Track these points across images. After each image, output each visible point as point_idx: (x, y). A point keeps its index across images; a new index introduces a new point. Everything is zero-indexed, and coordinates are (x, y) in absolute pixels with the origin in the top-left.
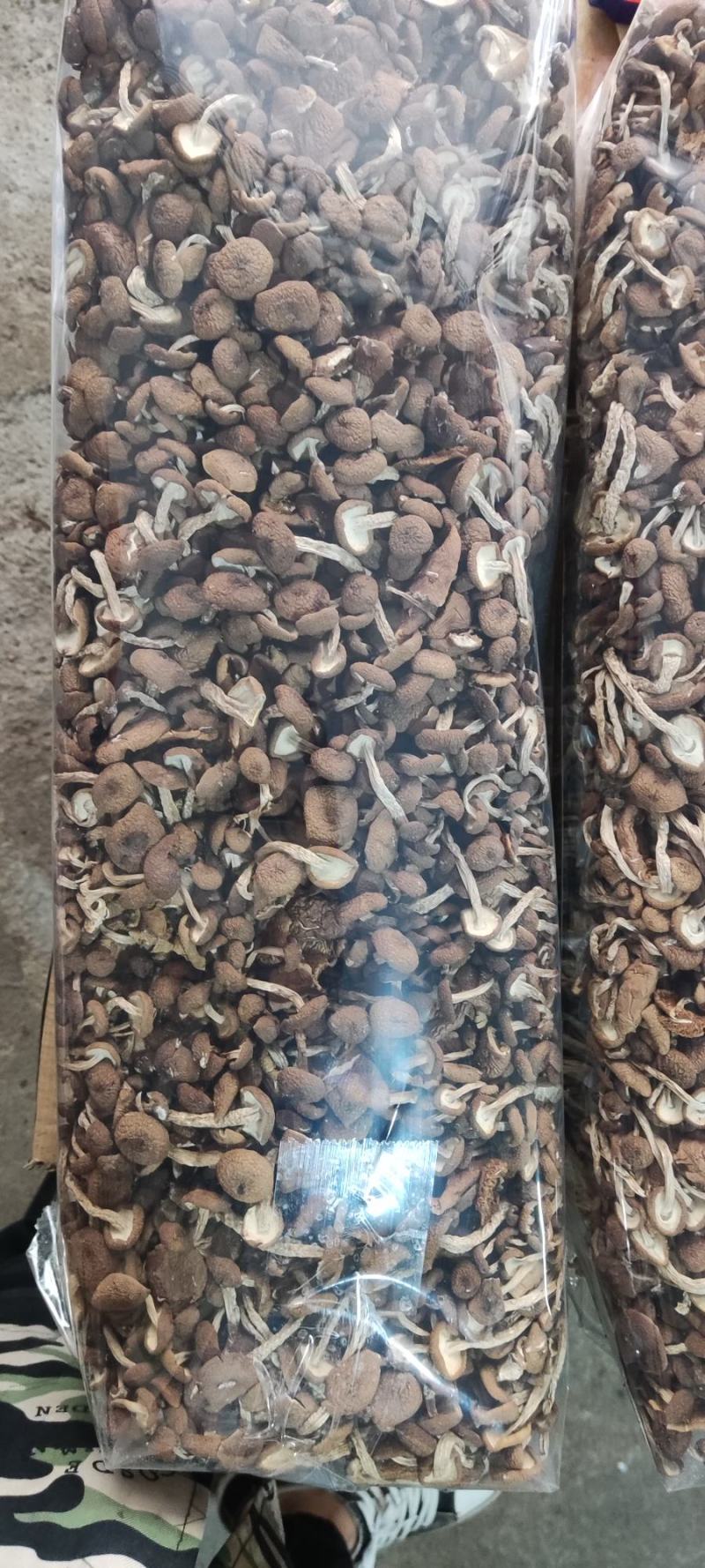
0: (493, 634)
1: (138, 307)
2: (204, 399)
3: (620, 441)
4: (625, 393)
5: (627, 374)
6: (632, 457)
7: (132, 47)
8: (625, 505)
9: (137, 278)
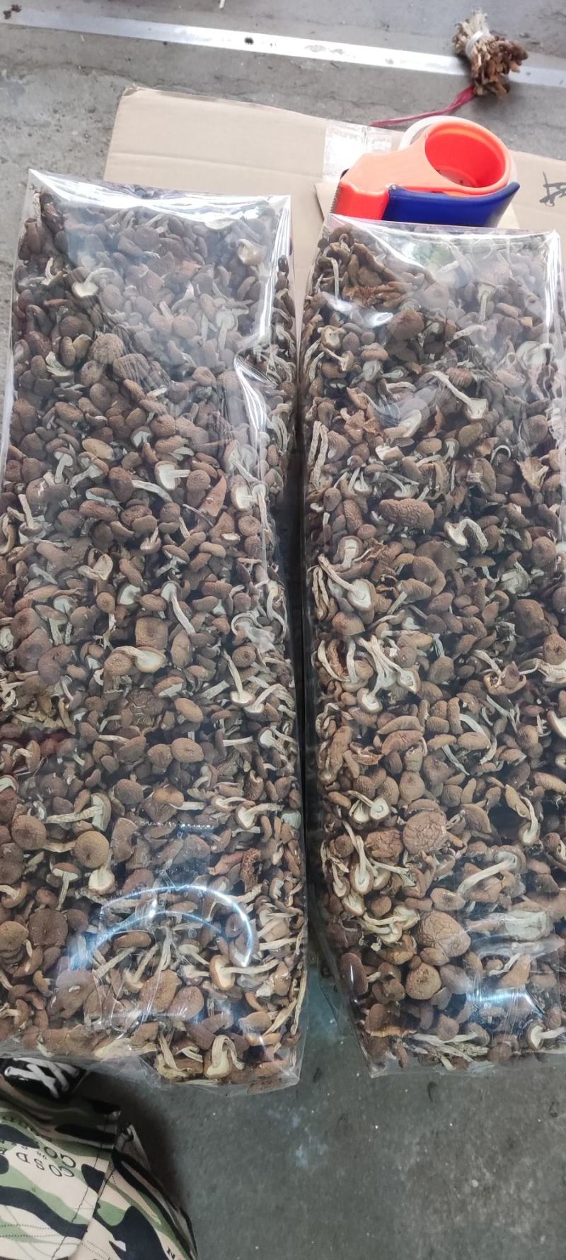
0: (247, 534)
1: (50, 370)
2: (85, 413)
3: (320, 440)
4: (322, 416)
5: (322, 405)
6: (326, 446)
7: (54, 250)
8: (324, 472)
9: (51, 357)
